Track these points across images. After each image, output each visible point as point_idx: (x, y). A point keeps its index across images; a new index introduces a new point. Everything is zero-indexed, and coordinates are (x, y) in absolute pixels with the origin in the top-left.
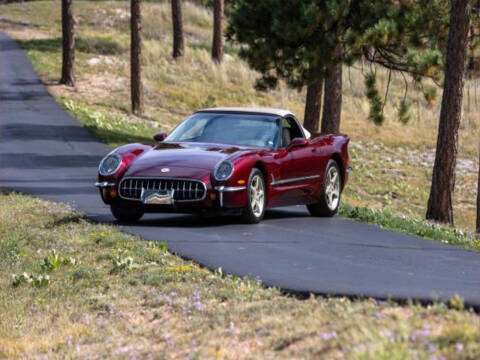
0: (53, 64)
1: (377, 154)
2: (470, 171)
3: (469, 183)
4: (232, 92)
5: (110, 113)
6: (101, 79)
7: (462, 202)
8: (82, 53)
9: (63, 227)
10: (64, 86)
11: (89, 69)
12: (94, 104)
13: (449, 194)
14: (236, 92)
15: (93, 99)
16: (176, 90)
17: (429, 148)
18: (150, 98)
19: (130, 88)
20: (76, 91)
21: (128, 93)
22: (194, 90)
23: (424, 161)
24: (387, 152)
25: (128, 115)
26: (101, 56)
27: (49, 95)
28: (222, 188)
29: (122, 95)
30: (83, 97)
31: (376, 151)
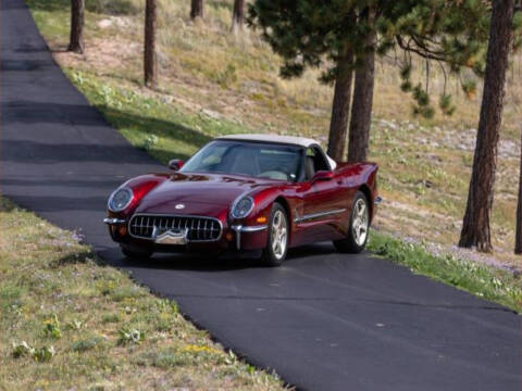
0: (60, 27)
1: (412, 135)
2: (511, 155)
3: (510, 169)
4: (254, 58)
5: (122, 87)
6: (112, 44)
7: (503, 191)
8: (92, 14)
9: (69, 268)
10: (72, 53)
11: (99, 33)
12: (103, 75)
13: (486, 212)
14: (259, 58)
15: (102, 69)
16: (192, 57)
17: (468, 127)
18: (164, 67)
19: (143, 56)
20: (85, 59)
21: (141, 61)
22: (212, 58)
23: (462, 143)
24: (423, 132)
25: (141, 88)
26: (112, 17)
27: (56, 64)
28: (239, 228)
29: (135, 64)
30: (92, 66)
31: (411, 131)
